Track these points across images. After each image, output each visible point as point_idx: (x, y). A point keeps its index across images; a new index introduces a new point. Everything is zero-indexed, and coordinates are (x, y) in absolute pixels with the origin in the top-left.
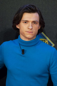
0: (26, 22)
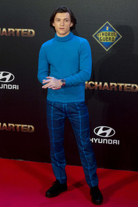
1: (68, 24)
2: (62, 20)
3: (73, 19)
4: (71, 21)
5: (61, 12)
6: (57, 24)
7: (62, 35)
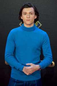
0: (25, 14)
1: (33, 17)
2: (28, 14)
6: (24, 17)
7: (29, 25)
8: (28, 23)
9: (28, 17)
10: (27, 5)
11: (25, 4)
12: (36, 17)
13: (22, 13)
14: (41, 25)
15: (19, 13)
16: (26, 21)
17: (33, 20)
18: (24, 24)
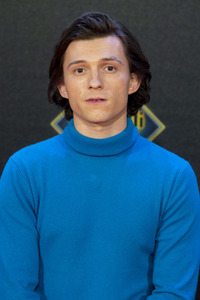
0: (80, 71)
1: (120, 83)
2: (94, 68)
3: (137, 63)
4: (133, 70)
5: (87, 37)
6: (75, 87)
7: (99, 128)
8: (97, 113)
9: (95, 84)
10: (87, 27)
11: (79, 22)
12: (135, 86)
13: (66, 65)
14: (162, 127)
15: (48, 67)
16: (83, 105)
17: (123, 101)
18: (77, 120)
